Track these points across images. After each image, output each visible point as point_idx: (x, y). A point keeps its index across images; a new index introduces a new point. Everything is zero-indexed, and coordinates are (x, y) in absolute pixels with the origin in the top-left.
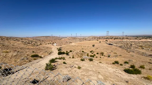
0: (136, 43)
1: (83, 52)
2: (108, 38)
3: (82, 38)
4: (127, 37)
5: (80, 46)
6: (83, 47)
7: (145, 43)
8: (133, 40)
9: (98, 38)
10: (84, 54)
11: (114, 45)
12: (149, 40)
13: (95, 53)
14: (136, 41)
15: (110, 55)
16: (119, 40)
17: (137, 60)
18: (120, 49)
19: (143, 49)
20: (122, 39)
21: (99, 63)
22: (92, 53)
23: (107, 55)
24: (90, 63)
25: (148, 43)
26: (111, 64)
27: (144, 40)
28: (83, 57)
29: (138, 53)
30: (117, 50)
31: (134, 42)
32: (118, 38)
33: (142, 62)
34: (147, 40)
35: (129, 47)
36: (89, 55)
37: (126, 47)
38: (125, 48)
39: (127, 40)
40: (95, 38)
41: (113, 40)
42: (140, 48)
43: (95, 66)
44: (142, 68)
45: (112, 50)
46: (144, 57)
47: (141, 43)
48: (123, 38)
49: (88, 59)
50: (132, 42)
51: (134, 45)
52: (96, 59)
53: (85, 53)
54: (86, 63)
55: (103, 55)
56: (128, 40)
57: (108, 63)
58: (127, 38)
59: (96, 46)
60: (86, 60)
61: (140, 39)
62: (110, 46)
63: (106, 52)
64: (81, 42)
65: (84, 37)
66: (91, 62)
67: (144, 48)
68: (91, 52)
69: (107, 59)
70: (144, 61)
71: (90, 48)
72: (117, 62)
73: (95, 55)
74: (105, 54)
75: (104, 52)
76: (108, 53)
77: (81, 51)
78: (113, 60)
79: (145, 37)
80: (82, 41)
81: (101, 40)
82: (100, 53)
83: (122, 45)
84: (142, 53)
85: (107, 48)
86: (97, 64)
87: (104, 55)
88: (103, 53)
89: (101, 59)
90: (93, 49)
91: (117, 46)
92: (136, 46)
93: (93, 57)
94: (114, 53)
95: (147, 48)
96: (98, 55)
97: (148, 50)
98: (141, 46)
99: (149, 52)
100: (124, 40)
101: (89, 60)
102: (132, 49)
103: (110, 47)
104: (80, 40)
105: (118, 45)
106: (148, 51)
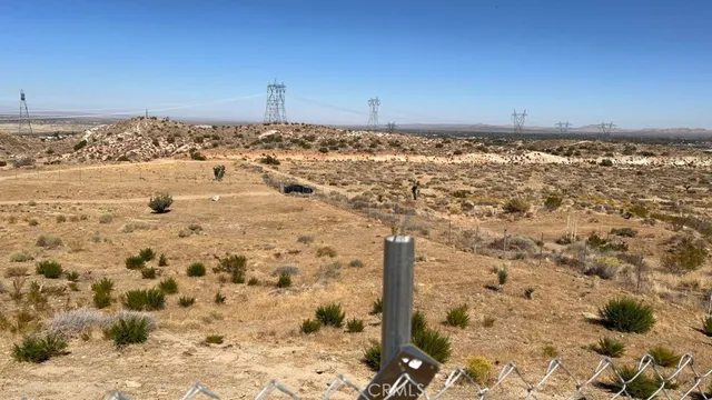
0: (439, 175)
1: (51, 271)
2: (279, 139)
3: (37, 128)
4: (395, 136)
5: (12, 220)
6: (49, 229)
7: (476, 176)
8: (425, 159)
9: (199, 140)
10: (59, 292)
11: (322, 196)
12: (493, 160)
13: (177, 271)
14: (440, 161)
15: (294, 271)
16: (354, 158)
17: (437, 279)
18: (356, 221)
19: (469, 213)
20: (370, 152)
21: (204, 350)
22: (150, 275)
23: (274, 275)
24: (122, 361)
25: (491, 175)
26: (292, 333)
27: (473, 157)
28: (53, 321)
29: (447, 236)
30: (335, 228)
31: (431, 168)
32: (343, 143)
33: (461, 286)
34: (488, 155)
35: (408, 203)
36: (114, 295)
37: (389, 202)
38: (384, 213)
39: (397, 157)
40: (171, 141)
41: (313, 155)
42: (455, 204)
43: (166, 378)
44: (455, 325)
45: (305, 233)
46: (469, 256)
47: (461, 172)
48: (374, 146)
49: (97, 335)
50: (419, 168)
51: (430, 191)
52: (177, 323)
53: (73, 277)
54: (79, 371)
55: (237, 280)
56: (402, 158)
57: (273, 334)
58: (395, 145)
59: (184, 204)
60: (74, 345)
61: (458, 153)
62: (294, 200)
63: (268, 248)
64: (24, 175)
65: (63, 121)
66: (135, 354)
67: (471, 207)
68: (133, 263)
69: (266, 306)
70: (469, 279)
71: (129, 229)
72: (329, 317)
73: (170, 287)
74: (259, 263)
75: (247, 254)
76: (278, 255)
77: (31, 267)
78: (307, 306)
79: (477, 141)
80: (39, 162)
81: (227, 159)
82: (215, 263)
83: (369, 188)
84: (462, 238)
85: (271, 218)
86: (188, 354)
87: (248, 276)
88: (240, 261)
89: (225, 313)
90: (159, 235)
91: (335, 200)
92: (440, 195)
93: (155, 302)
94: (320, 253)
95: (483, 207)
96: (200, 280)
97: (489, 215)
98: (461, 195)
99: (491, 225)
100: (377, 159)
101: (108, 335)
102: (419, 212)
103: (294, 210)
104: (19, 157)
105: (342, 191)
106: (489, 219)
